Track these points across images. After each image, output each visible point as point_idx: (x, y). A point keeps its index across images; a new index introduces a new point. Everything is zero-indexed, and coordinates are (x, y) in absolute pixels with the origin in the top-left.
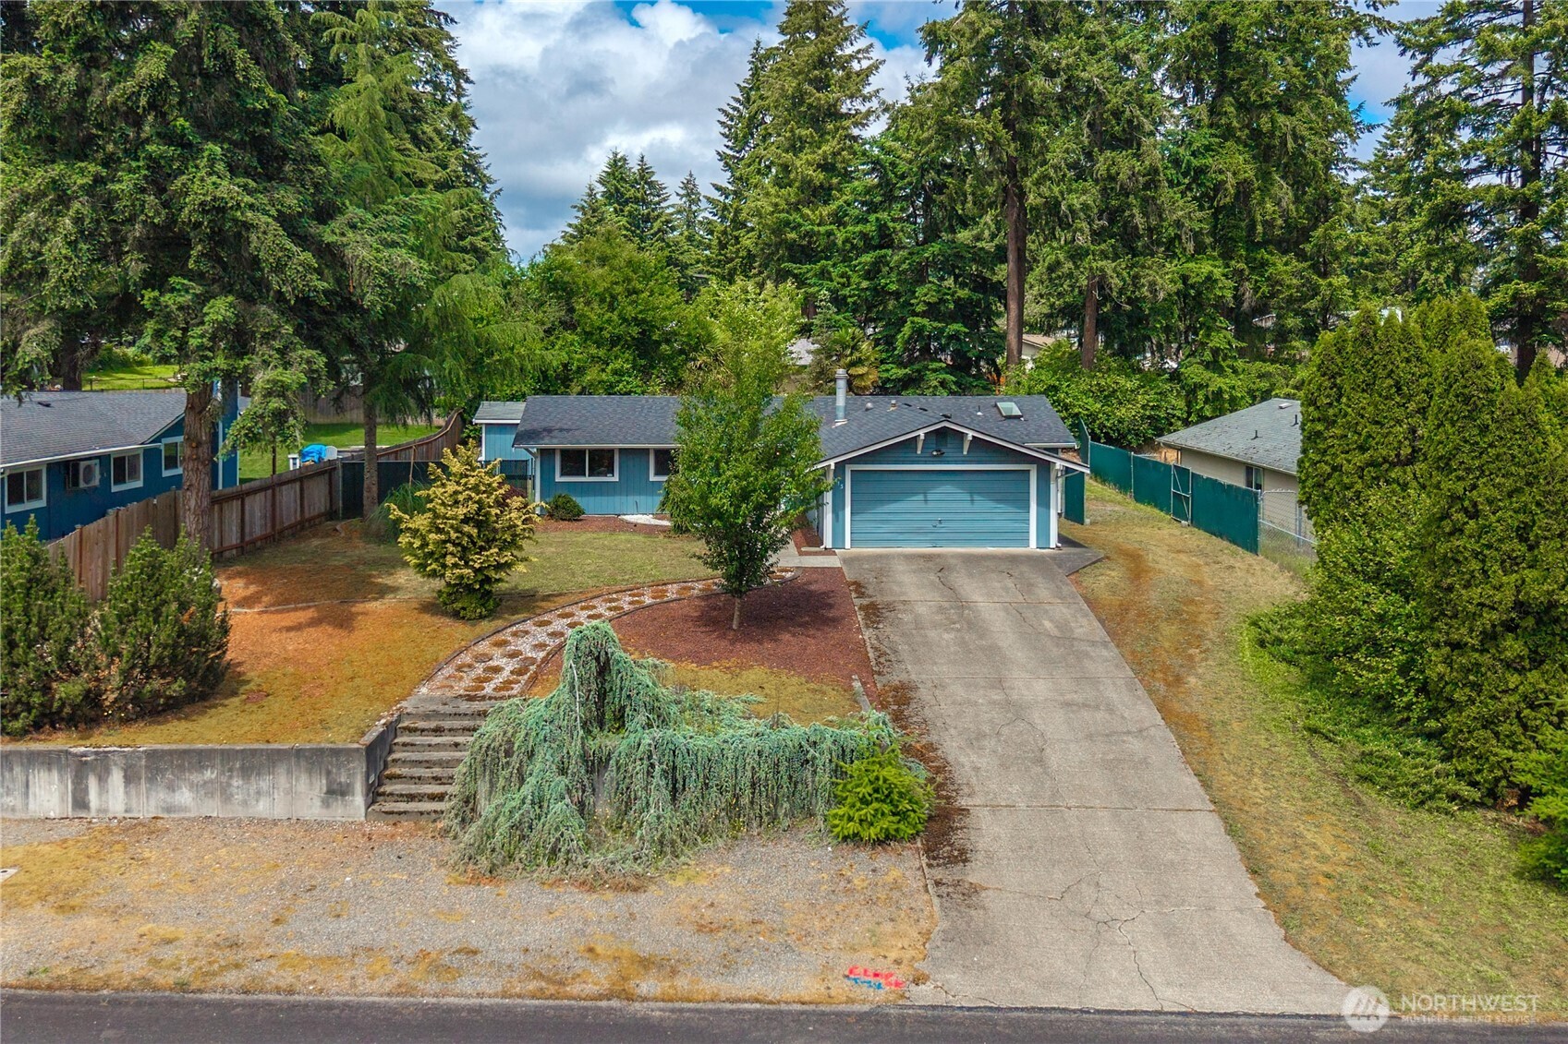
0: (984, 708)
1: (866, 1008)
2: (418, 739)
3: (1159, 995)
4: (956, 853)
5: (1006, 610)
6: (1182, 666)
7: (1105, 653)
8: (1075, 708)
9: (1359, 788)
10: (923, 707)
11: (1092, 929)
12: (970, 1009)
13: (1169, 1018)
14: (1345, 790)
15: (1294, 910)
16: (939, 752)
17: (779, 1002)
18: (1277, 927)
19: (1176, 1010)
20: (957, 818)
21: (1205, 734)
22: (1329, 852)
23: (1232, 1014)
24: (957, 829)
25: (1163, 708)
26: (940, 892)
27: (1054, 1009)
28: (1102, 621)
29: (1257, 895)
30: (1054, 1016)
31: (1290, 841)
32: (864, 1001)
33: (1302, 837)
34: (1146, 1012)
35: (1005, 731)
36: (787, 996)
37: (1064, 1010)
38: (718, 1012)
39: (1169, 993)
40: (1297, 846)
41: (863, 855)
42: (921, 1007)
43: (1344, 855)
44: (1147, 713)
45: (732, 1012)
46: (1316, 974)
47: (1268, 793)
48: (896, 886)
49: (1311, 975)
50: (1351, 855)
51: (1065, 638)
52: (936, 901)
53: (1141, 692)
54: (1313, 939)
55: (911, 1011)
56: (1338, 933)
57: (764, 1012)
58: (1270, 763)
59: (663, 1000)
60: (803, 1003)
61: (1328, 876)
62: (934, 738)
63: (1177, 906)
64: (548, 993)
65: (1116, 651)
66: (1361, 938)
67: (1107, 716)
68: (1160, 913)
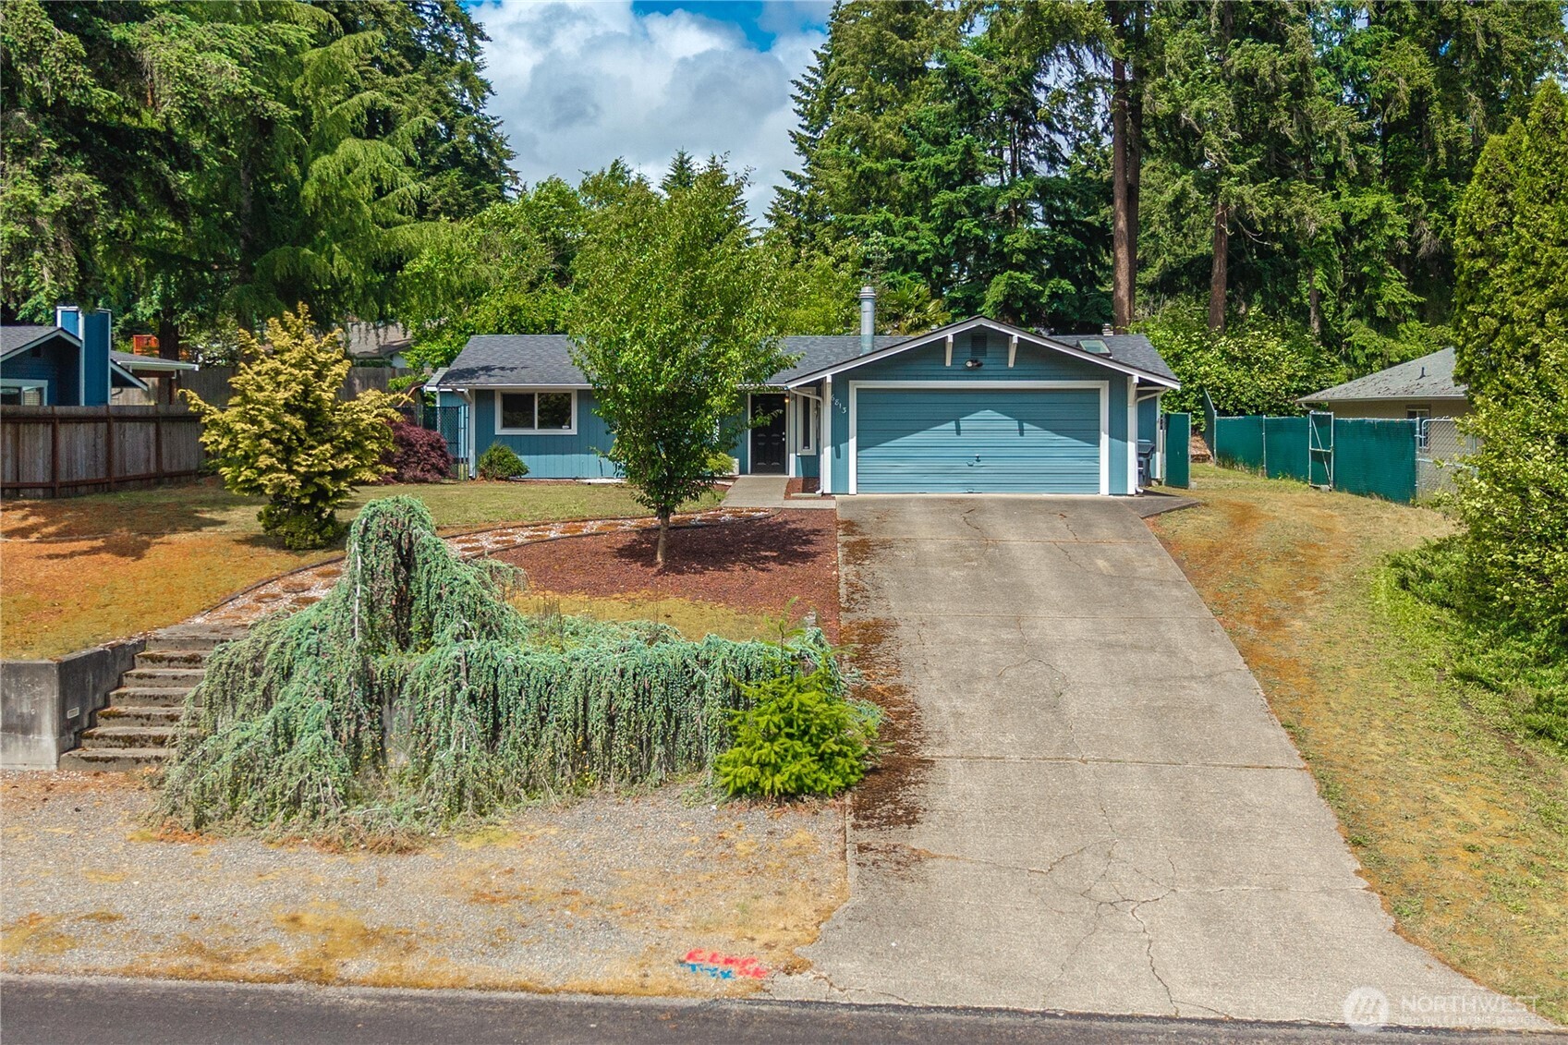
0: (986, 648)
1: (695, 1002)
2: (161, 671)
3: (1176, 996)
4: (900, 813)
5: (1048, 550)
6: (1285, 609)
7: (1176, 592)
8: (1119, 649)
9: (1531, 747)
10: (898, 647)
11: (1089, 911)
12: (862, 1007)
13: (1186, 1026)
14: (1510, 747)
15: (1412, 892)
16: (908, 696)
17: (557, 991)
18: (1383, 915)
19: (1200, 1016)
20: (913, 770)
21: (1305, 680)
22: (1477, 820)
23: (1290, 1024)
24: (910, 783)
25: (1247, 652)
26: (863, 860)
27: (1000, 1010)
28: (1180, 563)
29: (1358, 873)
30: (995, 1020)
31: (1417, 805)
32: (694, 994)
33: (1435, 800)
34: (1149, 1018)
35: (1012, 673)
36: (573, 983)
37: (1016, 1012)
38: (453, 1002)
39: (1194, 994)
40: (1427, 809)
41: (761, 813)
42: (783, 1003)
43: (1499, 824)
44: (1226, 657)
45: (478, 1002)
46: (1439, 975)
47: (1391, 750)
48: (800, 851)
49: (1431, 976)
50: (1512, 823)
51: (1123, 577)
52: (854, 870)
53: (1220, 632)
54: (1439, 930)
55: (765, 1008)
56: (1479, 922)
57: (527, 1004)
58: (1398, 715)
59: (375, 985)
60: (596, 994)
61: (1471, 849)
62: (904, 680)
63: (1228, 884)
64: (197, 971)
65: (1194, 591)
66: (1516, 930)
67: (1164, 659)
68: (1199, 893)
